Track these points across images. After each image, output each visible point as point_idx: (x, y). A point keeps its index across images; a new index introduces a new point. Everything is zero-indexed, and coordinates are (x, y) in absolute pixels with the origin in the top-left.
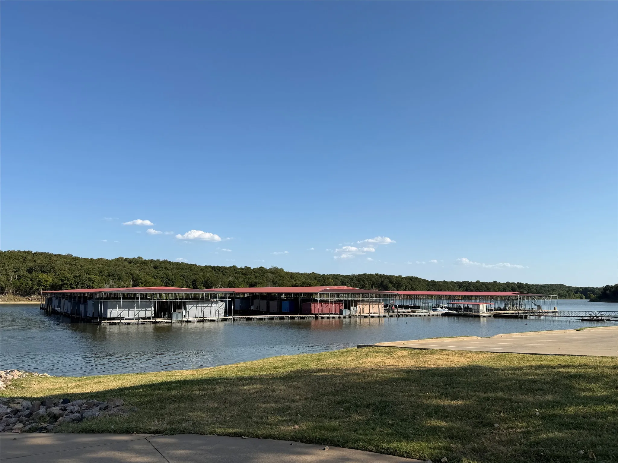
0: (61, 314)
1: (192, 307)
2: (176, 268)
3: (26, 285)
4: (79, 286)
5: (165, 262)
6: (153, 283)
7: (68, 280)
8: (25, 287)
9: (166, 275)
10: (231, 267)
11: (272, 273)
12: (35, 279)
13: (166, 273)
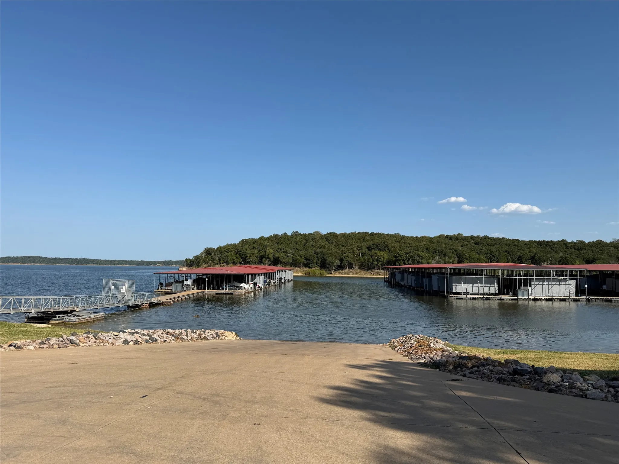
0: (406, 286)
1: (537, 285)
2: (498, 243)
3: (368, 261)
4: (410, 262)
5: (486, 237)
6: (477, 259)
7: (401, 257)
8: (367, 262)
9: (490, 250)
10: (559, 242)
11: (614, 248)
12: (374, 256)
13: (490, 249)
